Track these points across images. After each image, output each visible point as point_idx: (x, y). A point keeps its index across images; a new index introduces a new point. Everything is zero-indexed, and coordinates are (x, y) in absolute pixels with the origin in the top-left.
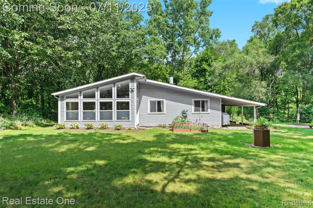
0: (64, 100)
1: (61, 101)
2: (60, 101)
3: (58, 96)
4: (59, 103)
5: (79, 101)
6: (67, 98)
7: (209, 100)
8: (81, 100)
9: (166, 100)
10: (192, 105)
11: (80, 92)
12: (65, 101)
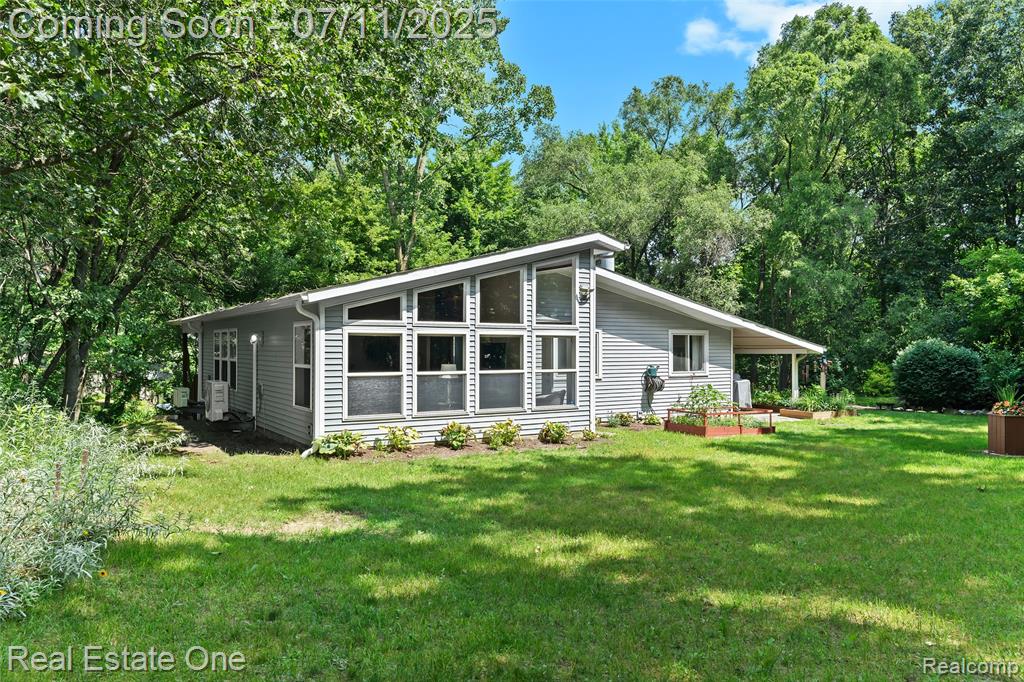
0: (341, 325)
1: (327, 329)
2: (323, 332)
3: (314, 307)
4: (321, 337)
5: (404, 332)
6: (356, 314)
7: (705, 334)
8: (409, 328)
9: (603, 330)
10: (667, 350)
11: (410, 294)
12: (348, 330)
